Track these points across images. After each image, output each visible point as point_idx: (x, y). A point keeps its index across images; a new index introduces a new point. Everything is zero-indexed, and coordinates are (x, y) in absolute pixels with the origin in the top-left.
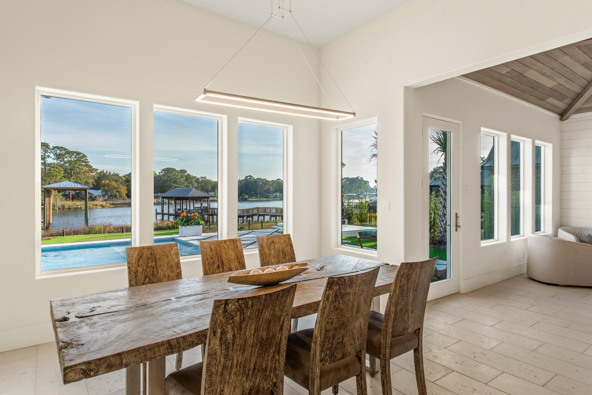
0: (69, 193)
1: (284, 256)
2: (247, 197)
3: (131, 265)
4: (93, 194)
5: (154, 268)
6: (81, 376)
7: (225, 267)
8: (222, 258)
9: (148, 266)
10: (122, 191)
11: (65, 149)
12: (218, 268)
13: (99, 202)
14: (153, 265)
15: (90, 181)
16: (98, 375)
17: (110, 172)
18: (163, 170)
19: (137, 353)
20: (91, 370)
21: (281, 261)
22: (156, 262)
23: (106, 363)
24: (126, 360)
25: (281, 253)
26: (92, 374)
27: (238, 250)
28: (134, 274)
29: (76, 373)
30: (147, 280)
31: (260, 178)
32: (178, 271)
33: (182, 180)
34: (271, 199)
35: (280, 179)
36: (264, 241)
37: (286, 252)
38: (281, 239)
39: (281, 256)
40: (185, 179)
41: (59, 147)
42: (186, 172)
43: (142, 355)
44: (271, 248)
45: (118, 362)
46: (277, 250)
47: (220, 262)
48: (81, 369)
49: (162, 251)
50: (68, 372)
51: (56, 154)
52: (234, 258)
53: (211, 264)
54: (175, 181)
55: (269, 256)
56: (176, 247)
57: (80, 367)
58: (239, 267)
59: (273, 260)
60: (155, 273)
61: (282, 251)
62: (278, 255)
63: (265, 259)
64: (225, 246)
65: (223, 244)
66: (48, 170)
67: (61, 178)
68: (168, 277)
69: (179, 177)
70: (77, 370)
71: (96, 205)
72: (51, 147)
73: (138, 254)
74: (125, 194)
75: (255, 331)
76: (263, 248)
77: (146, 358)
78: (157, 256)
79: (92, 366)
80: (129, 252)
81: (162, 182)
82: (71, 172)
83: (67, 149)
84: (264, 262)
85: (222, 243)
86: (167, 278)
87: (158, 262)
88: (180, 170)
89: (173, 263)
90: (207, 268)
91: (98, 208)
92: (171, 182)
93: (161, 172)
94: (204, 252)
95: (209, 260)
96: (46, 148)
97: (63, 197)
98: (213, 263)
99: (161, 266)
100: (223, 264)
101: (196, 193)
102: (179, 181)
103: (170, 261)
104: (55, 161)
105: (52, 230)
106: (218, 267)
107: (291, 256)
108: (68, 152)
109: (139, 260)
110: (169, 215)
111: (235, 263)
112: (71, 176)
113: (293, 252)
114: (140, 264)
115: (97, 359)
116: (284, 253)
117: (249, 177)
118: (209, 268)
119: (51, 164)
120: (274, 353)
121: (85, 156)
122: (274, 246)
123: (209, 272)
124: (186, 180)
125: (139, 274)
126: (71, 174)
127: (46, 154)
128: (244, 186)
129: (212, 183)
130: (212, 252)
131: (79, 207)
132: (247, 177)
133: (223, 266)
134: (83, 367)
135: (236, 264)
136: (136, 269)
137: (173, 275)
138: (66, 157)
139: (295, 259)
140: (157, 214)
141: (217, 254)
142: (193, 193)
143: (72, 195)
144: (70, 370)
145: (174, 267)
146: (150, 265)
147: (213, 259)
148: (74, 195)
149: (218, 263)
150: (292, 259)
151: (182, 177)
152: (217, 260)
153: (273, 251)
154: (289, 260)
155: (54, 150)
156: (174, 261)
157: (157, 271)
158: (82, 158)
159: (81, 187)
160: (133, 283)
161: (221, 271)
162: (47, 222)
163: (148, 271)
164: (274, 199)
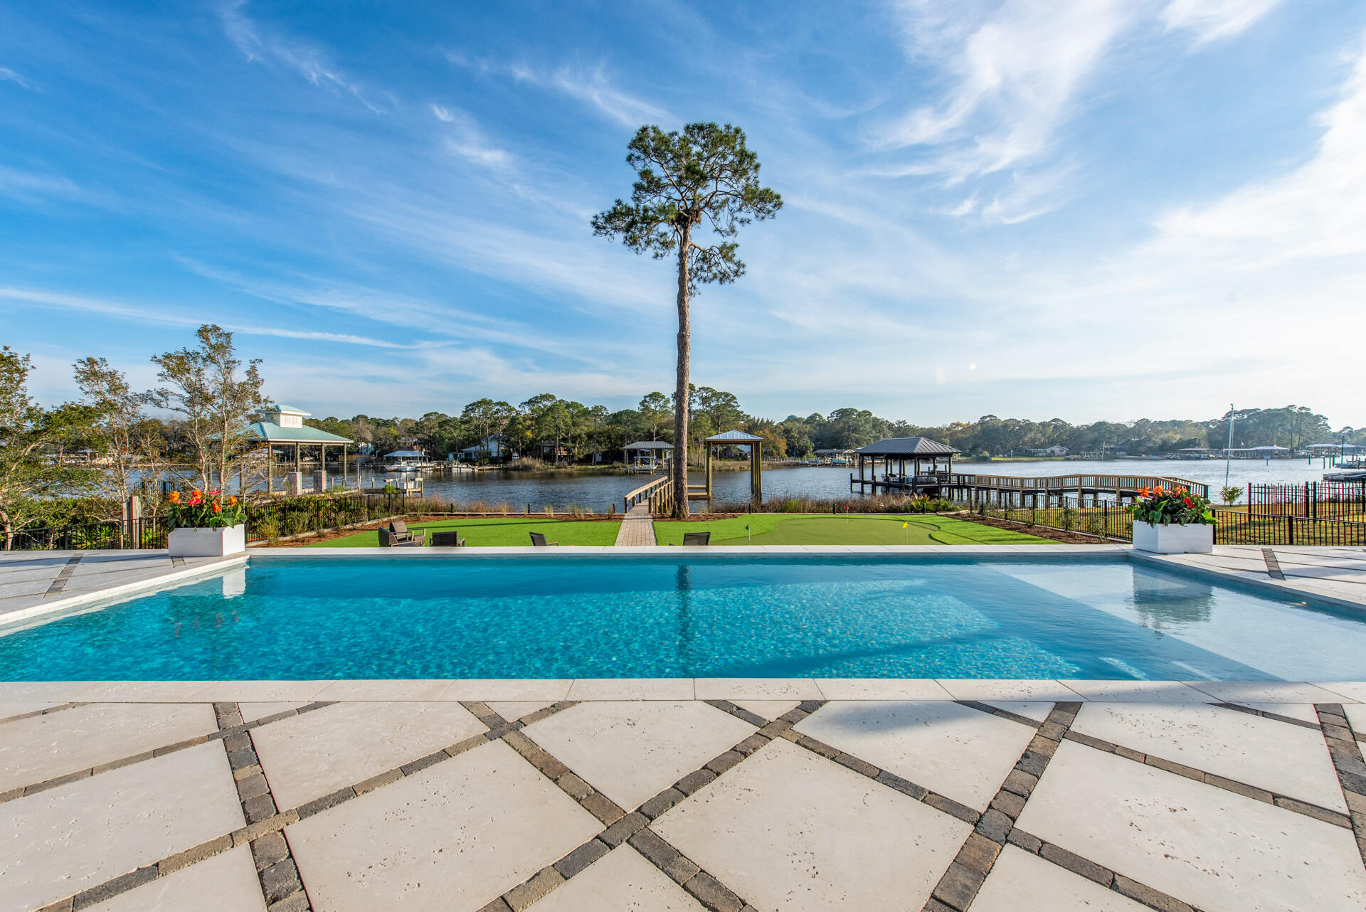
2: (986, 454)
4: (743, 451)
10: (780, 446)
11: (712, 390)
17: (763, 419)
18: (835, 413)
31: (1012, 420)
33: (866, 426)
34: (1040, 459)
35: (1058, 419)
40: (871, 426)
41: (705, 388)
42: (871, 414)
51: (702, 398)
54: (855, 430)
66: (694, 420)
69: (863, 422)
72: (697, 389)
74: (784, 451)
81: (834, 432)
82: (719, 421)
83: (714, 391)
88: (863, 412)
92: (849, 431)
93: (831, 416)
101: (928, 447)
102: (861, 429)
104: (701, 407)
108: (715, 394)
110: (875, 485)
112: (719, 426)
117: (988, 419)
119: (697, 411)
121: (734, 398)
124: (874, 427)
128: (980, 434)
129: (917, 430)
131: (731, 468)
132: (984, 417)
138: (713, 401)
140: (853, 481)
142: (923, 446)
143: (720, 452)
151: (867, 422)
155: (700, 393)
158: (730, 400)
164: (1048, 458)
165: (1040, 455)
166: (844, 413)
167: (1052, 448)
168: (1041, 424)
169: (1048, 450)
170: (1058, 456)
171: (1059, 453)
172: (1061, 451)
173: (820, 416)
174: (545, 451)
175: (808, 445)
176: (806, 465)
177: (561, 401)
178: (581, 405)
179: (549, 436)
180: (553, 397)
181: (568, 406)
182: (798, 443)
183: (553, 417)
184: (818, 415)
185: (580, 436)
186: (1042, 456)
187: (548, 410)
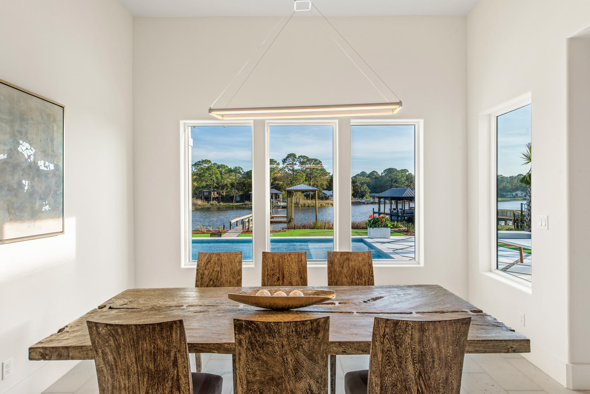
0: (310, 193)
1: (360, 277)
3: (199, 267)
4: (327, 194)
5: (218, 272)
6: (40, 357)
7: (285, 281)
8: (284, 271)
9: (214, 270)
11: (307, 158)
12: (278, 281)
13: (330, 201)
14: (218, 270)
15: (325, 183)
16: (51, 360)
18: (385, 171)
19: (81, 350)
20: (47, 355)
21: (355, 282)
22: (221, 267)
23: (57, 352)
24: (72, 353)
25: (356, 272)
26: (47, 358)
27: (302, 264)
28: (201, 276)
29: (36, 353)
30: (211, 283)
32: (239, 278)
33: (403, 179)
34: (509, 199)
36: (336, 257)
37: (363, 272)
38: (359, 256)
39: (356, 276)
40: (406, 179)
41: (302, 156)
42: (408, 171)
43: (85, 353)
44: (344, 266)
45: (66, 354)
46: (351, 268)
47: (280, 275)
48: (40, 352)
49: (228, 257)
50: (32, 352)
51: (300, 162)
52: (297, 272)
53: (270, 276)
54: (395, 181)
55: (340, 274)
56: (240, 256)
57: (39, 350)
58: (300, 283)
59: (345, 280)
60: (219, 277)
61: (358, 271)
62: (352, 274)
63: (334, 277)
64: (289, 259)
65: (288, 256)
66: (295, 175)
67: (303, 181)
68: (230, 282)
69: (400, 176)
70: (37, 352)
71: (328, 204)
72: (297, 157)
73: (207, 258)
75: (137, 360)
76: (333, 265)
77: (88, 356)
78: (223, 262)
79: (48, 352)
80: (200, 256)
81: (384, 182)
82: (311, 176)
83: (308, 158)
84: (331, 281)
85: (286, 255)
86: (228, 283)
87: (223, 268)
88: (401, 170)
89: (236, 270)
90: (266, 279)
91: (329, 206)
92: (392, 182)
93: (383, 172)
94: (265, 263)
95: (269, 271)
96: (294, 157)
97: (305, 197)
98: (273, 275)
99: (225, 271)
100: (283, 277)
101: (411, 193)
102: (399, 180)
103: (233, 268)
104: (300, 168)
105: (292, 224)
106: (278, 279)
107: (369, 278)
108: (309, 160)
109: (207, 264)
110: (385, 214)
111: (296, 278)
112: (311, 179)
113: (372, 273)
114: (207, 267)
115: (51, 347)
116: (360, 274)
118: (268, 279)
120: (172, 387)
121: (321, 162)
122: (349, 264)
123: (268, 283)
125: (205, 277)
126: (311, 178)
127: (294, 163)
130: (274, 263)
133: (283, 278)
134: (41, 351)
135: (298, 278)
136: (203, 271)
137: (234, 281)
138: (307, 164)
139: (373, 282)
140: (374, 213)
141: (279, 266)
142: (408, 193)
143: (312, 195)
144: (33, 350)
145: (235, 274)
146: (215, 270)
147: (273, 270)
148: (313, 195)
149: (278, 276)
150: (369, 281)
151: (402, 176)
152: (278, 272)
153: (345, 269)
154: (365, 282)
155: (299, 159)
156: (237, 268)
157: (221, 276)
158: (318, 163)
159: (312, 188)
160: (199, 283)
161: (281, 284)
162: (289, 217)
163: (213, 275)
164: (513, 199)
165: (509, 196)
166: (390, 171)
167: (516, 192)
168: (510, 177)
169: (514, 194)
170: (520, 197)
171: (520, 195)
172: (521, 194)
173: (376, 172)
174: (205, 194)
175: (367, 190)
176: (364, 203)
177: (215, 164)
178: (227, 167)
179: (207, 185)
180: (209, 161)
181: (219, 167)
182: (360, 189)
183: (209, 174)
184: (375, 172)
185: (226, 185)
186: (510, 197)
187: (206, 169)
